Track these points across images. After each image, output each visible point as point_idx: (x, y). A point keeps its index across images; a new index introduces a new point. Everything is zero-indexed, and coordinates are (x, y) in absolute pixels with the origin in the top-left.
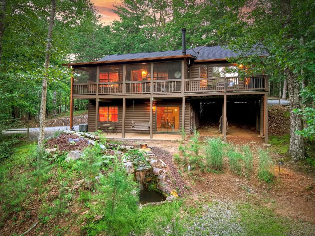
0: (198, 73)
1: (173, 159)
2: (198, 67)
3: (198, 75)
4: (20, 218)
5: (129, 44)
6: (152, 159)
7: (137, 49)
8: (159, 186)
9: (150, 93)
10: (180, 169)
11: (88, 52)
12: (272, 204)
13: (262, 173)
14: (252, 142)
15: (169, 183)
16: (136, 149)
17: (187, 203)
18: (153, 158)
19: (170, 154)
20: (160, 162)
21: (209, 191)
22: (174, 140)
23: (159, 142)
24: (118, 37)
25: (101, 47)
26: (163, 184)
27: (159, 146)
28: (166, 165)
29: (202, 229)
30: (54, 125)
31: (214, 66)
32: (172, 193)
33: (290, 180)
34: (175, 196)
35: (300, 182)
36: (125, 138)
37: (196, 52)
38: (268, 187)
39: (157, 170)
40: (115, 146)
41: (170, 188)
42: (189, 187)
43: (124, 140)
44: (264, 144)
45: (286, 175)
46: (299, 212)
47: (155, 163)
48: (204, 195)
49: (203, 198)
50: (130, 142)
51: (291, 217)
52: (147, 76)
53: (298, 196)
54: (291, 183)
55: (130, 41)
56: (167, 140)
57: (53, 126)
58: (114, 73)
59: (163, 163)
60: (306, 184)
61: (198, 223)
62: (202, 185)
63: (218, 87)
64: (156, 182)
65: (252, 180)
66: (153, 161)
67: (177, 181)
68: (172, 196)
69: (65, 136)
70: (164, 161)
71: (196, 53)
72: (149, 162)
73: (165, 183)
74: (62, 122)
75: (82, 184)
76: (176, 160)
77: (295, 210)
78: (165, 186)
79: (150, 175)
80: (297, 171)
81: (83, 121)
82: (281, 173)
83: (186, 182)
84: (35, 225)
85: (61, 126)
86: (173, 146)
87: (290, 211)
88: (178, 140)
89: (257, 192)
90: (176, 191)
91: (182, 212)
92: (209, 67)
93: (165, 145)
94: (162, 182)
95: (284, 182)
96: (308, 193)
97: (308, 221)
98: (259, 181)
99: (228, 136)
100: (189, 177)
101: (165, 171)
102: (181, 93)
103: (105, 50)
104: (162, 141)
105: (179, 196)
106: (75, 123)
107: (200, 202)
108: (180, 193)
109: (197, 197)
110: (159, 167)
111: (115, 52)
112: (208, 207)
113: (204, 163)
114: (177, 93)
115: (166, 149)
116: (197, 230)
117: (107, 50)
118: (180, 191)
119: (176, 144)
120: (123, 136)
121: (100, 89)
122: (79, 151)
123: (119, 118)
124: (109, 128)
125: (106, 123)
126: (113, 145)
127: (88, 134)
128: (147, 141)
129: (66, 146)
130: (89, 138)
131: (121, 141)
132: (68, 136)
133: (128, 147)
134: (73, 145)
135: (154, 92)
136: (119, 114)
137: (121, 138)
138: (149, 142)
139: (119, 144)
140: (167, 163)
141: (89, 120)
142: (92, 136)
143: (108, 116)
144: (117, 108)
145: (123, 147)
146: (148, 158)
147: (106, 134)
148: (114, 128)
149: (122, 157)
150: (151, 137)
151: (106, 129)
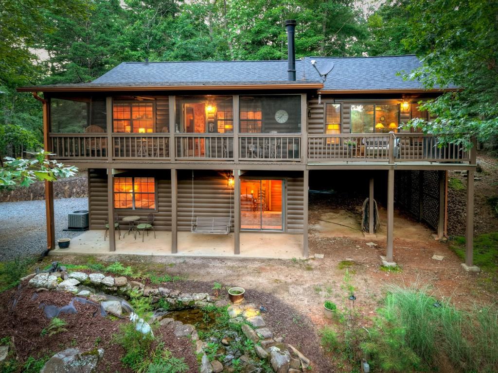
0: (322, 116)
3: (322, 118)
5: (161, 37)
6: (273, 349)
7: (178, 48)
9: (233, 161)
11: (76, 49)
14: (435, 257)
18: (275, 344)
20: (295, 356)
23: (257, 265)
24: (138, 22)
25: (104, 40)
27: (264, 282)
30: (10, 198)
31: (353, 103)
36: (179, 254)
37: (322, 74)
40: (167, 295)
43: (178, 261)
44: (466, 267)
50: (194, 266)
52: (216, 116)
55: (164, 31)
56: (273, 259)
57: (9, 201)
58: (142, 106)
59: (299, 355)
66: (278, 357)
69: (34, 296)
71: (321, 76)
72: (267, 360)
74: (29, 192)
76: (327, 342)
81: (74, 190)
85: (25, 200)
88: (298, 258)
92: (344, 103)
93: (275, 276)
102: (300, 162)
103: (114, 47)
104: (262, 261)
106: (57, 194)
111: (132, 50)
114: (292, 161)
117: (117, 47)
119: (299, 274)
120: (175, 247)
121: (117, 150)
122: (77, 351)
123: (158, 202)
124: (139, 227)
125: (128, 211)
126: (161, 294)
127: (97, 277)
128: (229, 263)
129: (37, 335)
130: (99, 288)
131: (171, 265)
132: (43, 296)
133: (199, 298)
134: (59, 330)
135: (241, 159)
136: (157, 192)
137: (169, 254)
138: (235, 264)
139: (171, 285)
140: (309, 354)
141: (90, 205)
142: (109, 280)
143: (134, 197)
144: (152, 180)
145: (186, 298)
146: (262, 346)
147: (130, 237)
148: (149, 226)
149: (198, 352)
150: (237, 251)
151: (131, 227)
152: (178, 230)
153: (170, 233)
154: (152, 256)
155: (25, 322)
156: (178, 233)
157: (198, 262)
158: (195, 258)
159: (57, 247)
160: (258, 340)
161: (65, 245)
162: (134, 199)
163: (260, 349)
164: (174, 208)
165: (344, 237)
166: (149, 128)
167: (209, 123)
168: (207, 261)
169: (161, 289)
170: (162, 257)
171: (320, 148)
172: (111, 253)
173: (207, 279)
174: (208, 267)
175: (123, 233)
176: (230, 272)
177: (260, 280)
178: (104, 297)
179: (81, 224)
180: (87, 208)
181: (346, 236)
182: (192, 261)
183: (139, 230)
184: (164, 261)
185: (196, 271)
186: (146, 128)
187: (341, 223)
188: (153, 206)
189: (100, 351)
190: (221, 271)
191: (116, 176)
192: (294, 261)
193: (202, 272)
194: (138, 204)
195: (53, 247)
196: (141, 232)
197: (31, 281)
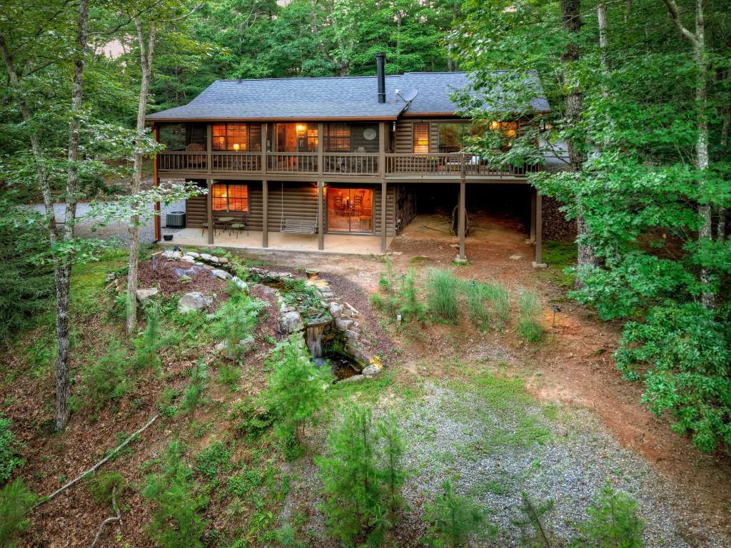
0: (410, 133)
1: (369, 302)
2: (410, 123)
3: (410, 136)
4: (122, 408)
6: (333, 304)
8: (347, 348)
9: (317, 175)
10: (383, 319)
12: (537, 378)
13: (525, 326)
14: (513, 257)
15: (366, 344)
16: (299, 279)
17: (399, 379)
18: (334, 301)
19: (363, 291)
20: (348, 308)
21: (434, 355)
22: (365, 254)
23: (337, 258)
26: (355, 345)
27: (339, 269)
28: (357, 312)
29: (425, 423)
31: (441, 123)
32: (372, 361)
33: (570, 337)
34: (377, 367)
35: (587, 340)
36: (269, 248)
38: (533, 350)
39: (343, 324)
40: (258, 272)
41: (368, 353)
42: (400, 349)
43: (268, 253)
44: (535, 264)
45: (564, 327)
46: (577, 392)
47: (339, 312)
48: (426, 364)
49: (425, 368)
50: (282, 257)
51: (561, 400)
52: (307, 134)
53: (580, 364)
54: (571, 342)
59: (352, 309)
60: (596, 344)
61: (419, 415)
62: (422, 346)
63: (449, 163)
64: (344, 343)
65: (508, 336)
66: (335, 307)
67: (378, 340)
68: (371, 366)
69: (166, 263)
70: (354, 306)
72: (327, 309)
73: (359, 343)
75: (220, 353)
76: (375, 303)
77: (570, 388)
78: (360, 349)
79: (330, 330)
80: (584, 319)
82: (557, 324)
83: (395, 340)
84: (153, 420)
86: (366, 268)
87: (562, 389)
88: (375, 254)
89: (515, 356)
90: (378, 357)
91: (392, 396)
92: (432, 122)
93: (351, 265)
94: (353, 341)
95: (559, 340)
96: (597, 359)
97: (586, 407)
98: (518, 339)
99: (469, 240)
100: (398, 333)
101: (357, 324)
102: (378, 176)
104: (343, 255)
105: (384, 366)
107: (419, 378)
108: (386, 361)
109: (414, 366)
110: (346, 318)
112: (432, 385)
113: (425, 306)
114: (371, 175)
115: (354, 279)
116: (418, 426)
118: (385, 357)
119: (372, 265)
120: (266, 243)
121: (215, 162)
122: (200, 293)
123: (250, 206)
124: (233, 226)
125: (223, 213)
126: (254, 271)
127: (206, 256)
128: (313, 256)
129: (174, 283)
130: (208, 262)
131: (262, 256)
132: (173, 263)
133: (283, 275)
134: (187, 282)
135: (324, 173)
136: (250, 197)
137: (260, 247)
138: (318, 257)
139: (262, 266)
140: (360, 309)
141: (187, 207)
142: (215, 259)
143: (228, 201)
144: (245, 188)
145: (273, 275)
146: (325, 301)
147: (226, 234)
148: (242, 226)
149: (279, 301)
150: (321, 247)
151: (225, 227)
152: (268, 231)
153: (262, 233)
154: (246, 249)
155: (163, 277)
156: (269, 233)
157: (287, 254)
158: (283, 251)
159: (163, 240)
160: (322, 298)
161: (169, 238)
162: (228, 203)
163: (323, 303)
164: (265, 211)
165: (432, 240)
166: (243, 143)
167: (300, 139)
168: (292, 254)
169: (254, 268)
170: (254, 249)
171: (409, 162)
172: (210, 245)
173: (292, 265)
174: (294, 258)
175: (218, 231)
176: (313, 262)
177: (337, 267)
178: (212, 267)
179: (179, 223)
180: (184, 210)
181: (434, 239)
182: (280, 254)
183: (233, 229)
184: (256, 252)
185: (284, 260)
186: (240, 143)
187: (436, 228)
188: (246, 210)
189: (215, 295)
190: (305, 261)
191: (214, 184)
192: (372, 256)
193: (288, 261)
194: (232, 207)
195: (159, 240)
196: (235, 231)
197: (163, 254)
